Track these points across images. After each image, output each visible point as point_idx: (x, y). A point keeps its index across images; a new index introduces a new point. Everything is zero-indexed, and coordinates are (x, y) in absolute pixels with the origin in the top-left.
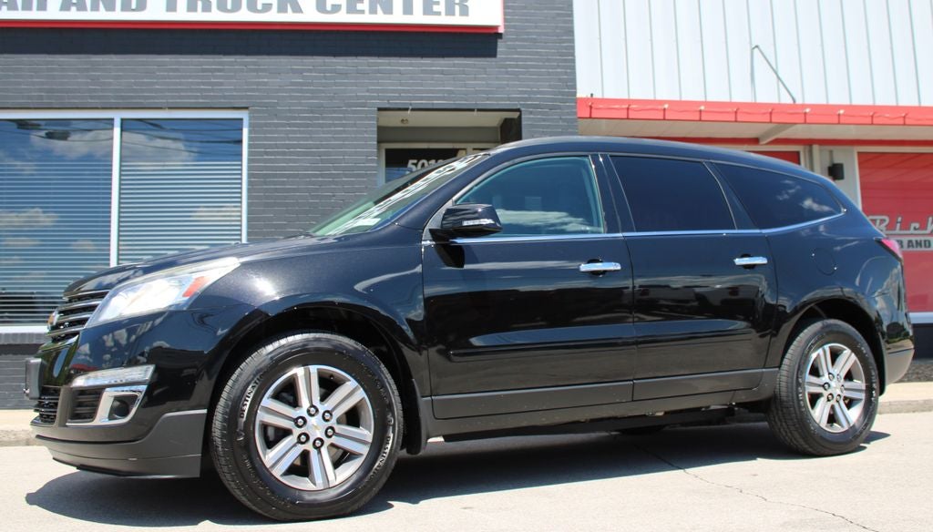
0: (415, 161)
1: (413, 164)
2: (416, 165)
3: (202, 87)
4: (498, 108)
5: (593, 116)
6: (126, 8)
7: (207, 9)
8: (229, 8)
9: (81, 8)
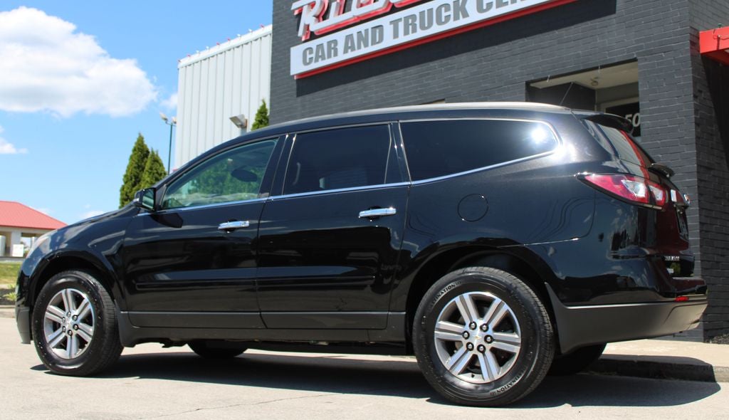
0: (630, 116)
3: (419, 89)
4: (616, 61)
5: (721, 48)
6: (374, 43)
7: (414, 31)
8: (426, 25)
9: (353, 49)
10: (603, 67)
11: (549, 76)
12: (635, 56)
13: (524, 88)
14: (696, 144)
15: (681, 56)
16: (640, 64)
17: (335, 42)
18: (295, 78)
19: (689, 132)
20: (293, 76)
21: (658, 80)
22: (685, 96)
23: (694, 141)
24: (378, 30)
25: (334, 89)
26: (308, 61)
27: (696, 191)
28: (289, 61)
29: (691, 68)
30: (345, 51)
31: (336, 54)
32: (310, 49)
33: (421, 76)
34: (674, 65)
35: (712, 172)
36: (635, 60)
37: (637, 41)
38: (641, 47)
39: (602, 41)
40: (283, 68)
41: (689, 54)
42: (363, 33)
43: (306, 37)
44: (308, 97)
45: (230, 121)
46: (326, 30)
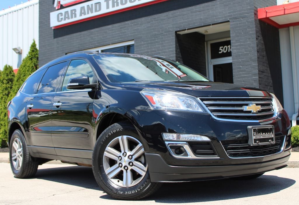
0: (222, 47)
1: (221, 48)
2: (223, 48)
3: (120, 34)
4: (220, 22)
5: (267, 16)
6: (96, 11)
7: (118, 5)
8: (124, 3)
9: (85, 14)
10: (213, 24)
11: (187, 29)
12: (228, 20)
13: (175, 35)
14: (258, 61)
15: (250, 20)
16: (231, 23)
17: (75, 10)
18: (53, 28)
19: (254, 55)
20: (52, 27)
21: (239, 31)
22: (252, 39)
23: (257, 59)
24: (98, 5)
25: (75, 35)
26: (60, 20)
27: (258, 82)
28: (49, 19)
29: (255, 26)
30: (81, 15)
31: (75, 16)
32: (61, 14)
33: (121, 28)
34: (247, 24)
35: (264, 74)
36: (228, 21)
37: (230, 13)
38: (231, 16)
39: (212, 12)
40: (46, 23)
41: (254, 19)
42: (90, 6)
43: (58, 7)
44: (60, 38)
45: (12, 50)
46: (69, 4)
